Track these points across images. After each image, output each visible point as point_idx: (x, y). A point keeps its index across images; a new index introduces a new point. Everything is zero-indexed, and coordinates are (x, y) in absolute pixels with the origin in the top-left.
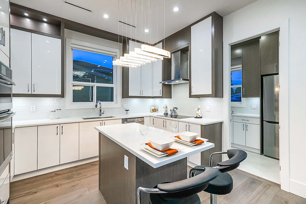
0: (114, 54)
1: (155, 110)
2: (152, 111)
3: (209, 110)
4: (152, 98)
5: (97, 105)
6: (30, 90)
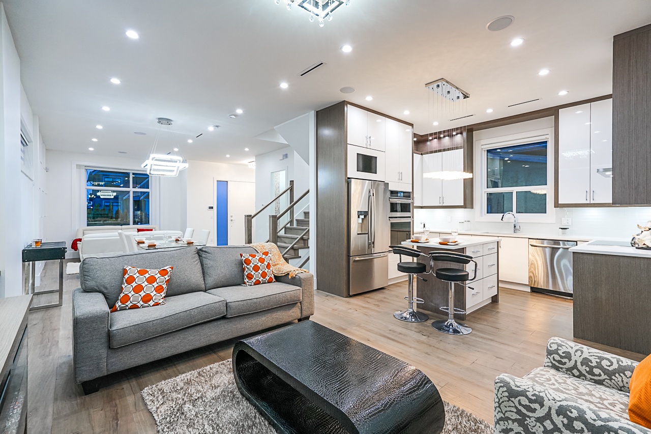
5: (503, 218)
6: (441, 202)
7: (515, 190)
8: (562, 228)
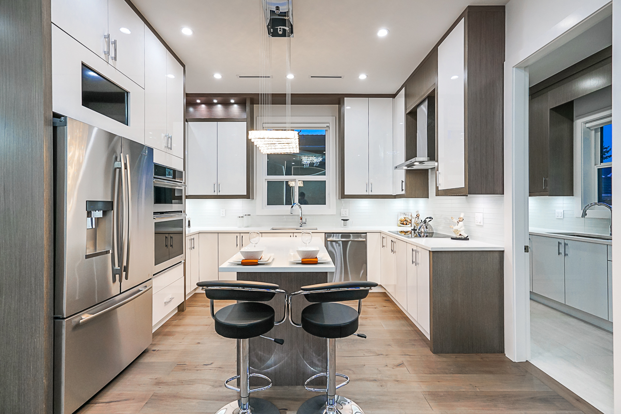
0: (325, 125)
1: (405, 223)
2: (401, 223)
3: (482, 224)
4: (393, 197)
6: (216, 190)
7: (297, 179)
8: (344, 220)
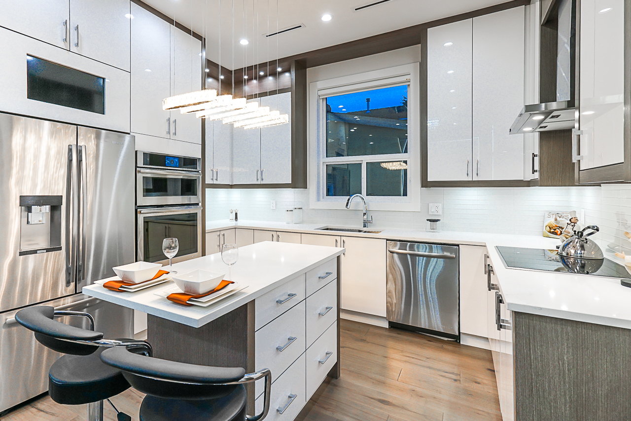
1: (558, 231)
2: (550, 232)
5: (348, 203)
6: (258, 178)
7: (365, 160)
8: (430, 220)
